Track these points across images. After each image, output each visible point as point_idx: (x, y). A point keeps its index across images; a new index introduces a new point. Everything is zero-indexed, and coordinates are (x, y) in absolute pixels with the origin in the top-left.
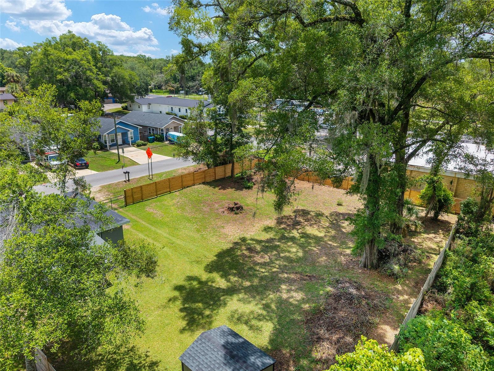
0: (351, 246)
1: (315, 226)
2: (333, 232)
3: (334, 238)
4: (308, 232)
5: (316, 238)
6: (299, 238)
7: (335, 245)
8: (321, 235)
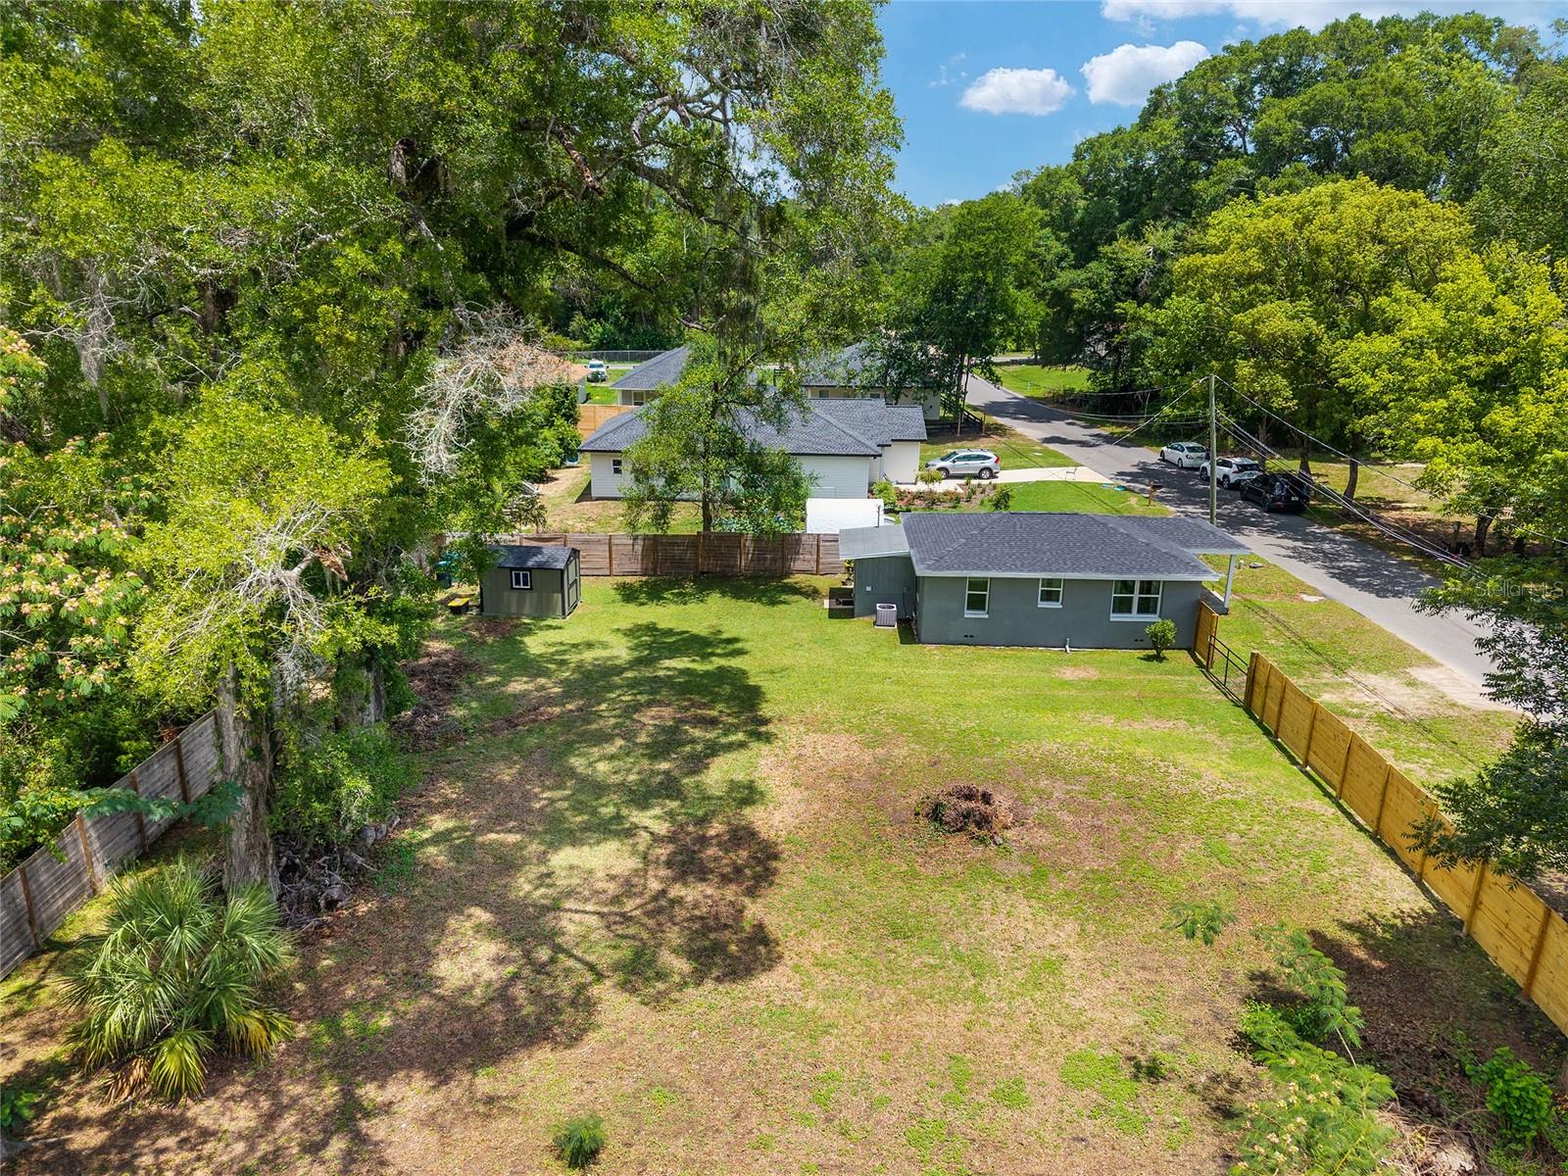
0: (432, 850)
1: (612, 888)
2: (523, 886)
3: (507, 864)
4: (612, 845)
5: (574, 839)
6: (624, 812)
7: (493, 836)
8: (563, 858)
